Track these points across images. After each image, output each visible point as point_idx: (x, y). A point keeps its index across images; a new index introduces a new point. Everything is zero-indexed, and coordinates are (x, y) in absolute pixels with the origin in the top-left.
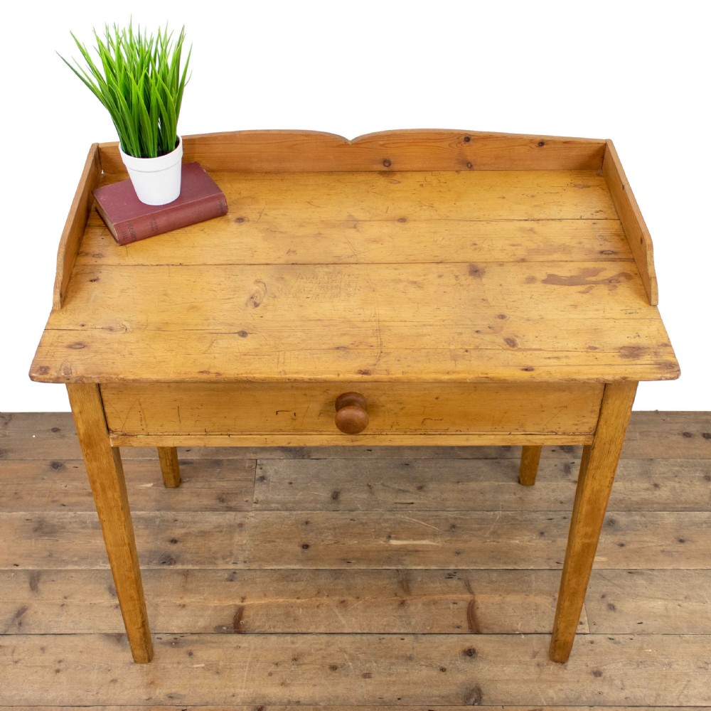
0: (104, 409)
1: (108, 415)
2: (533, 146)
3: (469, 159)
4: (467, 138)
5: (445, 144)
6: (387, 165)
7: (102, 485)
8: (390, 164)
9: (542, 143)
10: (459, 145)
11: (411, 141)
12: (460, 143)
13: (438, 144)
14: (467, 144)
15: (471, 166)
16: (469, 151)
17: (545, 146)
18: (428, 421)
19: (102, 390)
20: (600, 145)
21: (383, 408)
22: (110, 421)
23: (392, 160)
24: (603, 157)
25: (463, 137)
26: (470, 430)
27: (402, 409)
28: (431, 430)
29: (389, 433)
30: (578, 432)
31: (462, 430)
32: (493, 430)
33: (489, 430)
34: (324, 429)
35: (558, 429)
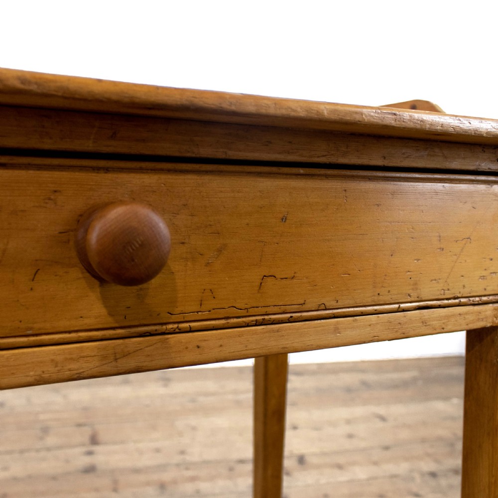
26: (340, 304)
27: (220, 251)
28: (276, 309)
29: (194, 325)
30: (485, 296)
31: (328, 304)
32: (376, 298)
33: (369, 301)
34: (48, 326)
35: (462, 290)
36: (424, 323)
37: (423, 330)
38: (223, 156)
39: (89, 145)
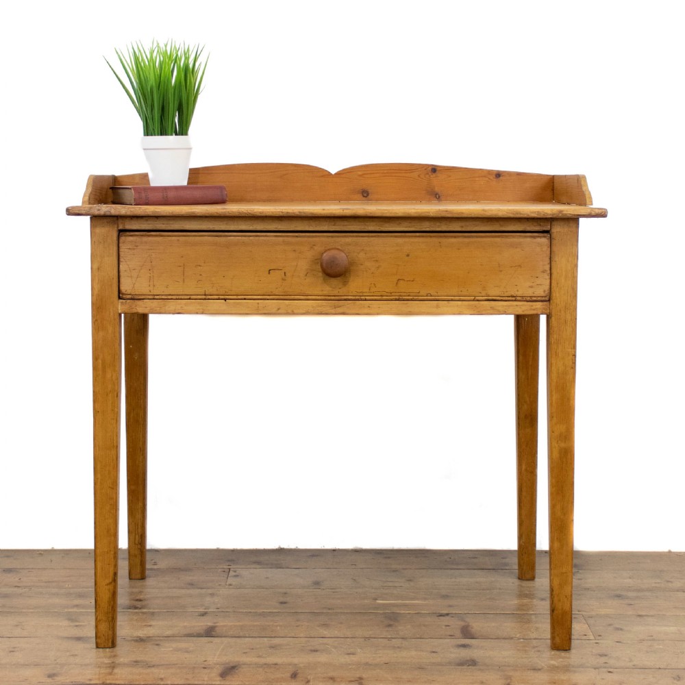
0: (119, 266)
1: (121, 274)
2: (491, 178)
3: (437, 189)
4: (434, 169)
5: (415, 175)
6: (365, 195)
7: (104, 362)
8: (368, 195)
9: (498, 175)
10: (427, 176)
11: (385, 172)
12: (428, 174)
13: (408, 175)
14: (434, 175)
15: (439, 197)
16: (437, 182)
17: (501, 178)
18: (401, 282)
19: (120, 245)
20: (549, 177)
21: (362, 267)
22: (122, 280)
23: (370, 191)
24: (553, 190)
25: (430, 168)
26: (439, 294)
27: (378, 268)
28: (405, 294)
29: (367, 298)
30: (535, 297)
31: (432, 294)
32: (460, 293)
33: (456, 294)
34: (310, 293)
35: (517, 293)
36: (492, 308)
37: (491, 311)
38: (379, 230)
39: (325, 228)
